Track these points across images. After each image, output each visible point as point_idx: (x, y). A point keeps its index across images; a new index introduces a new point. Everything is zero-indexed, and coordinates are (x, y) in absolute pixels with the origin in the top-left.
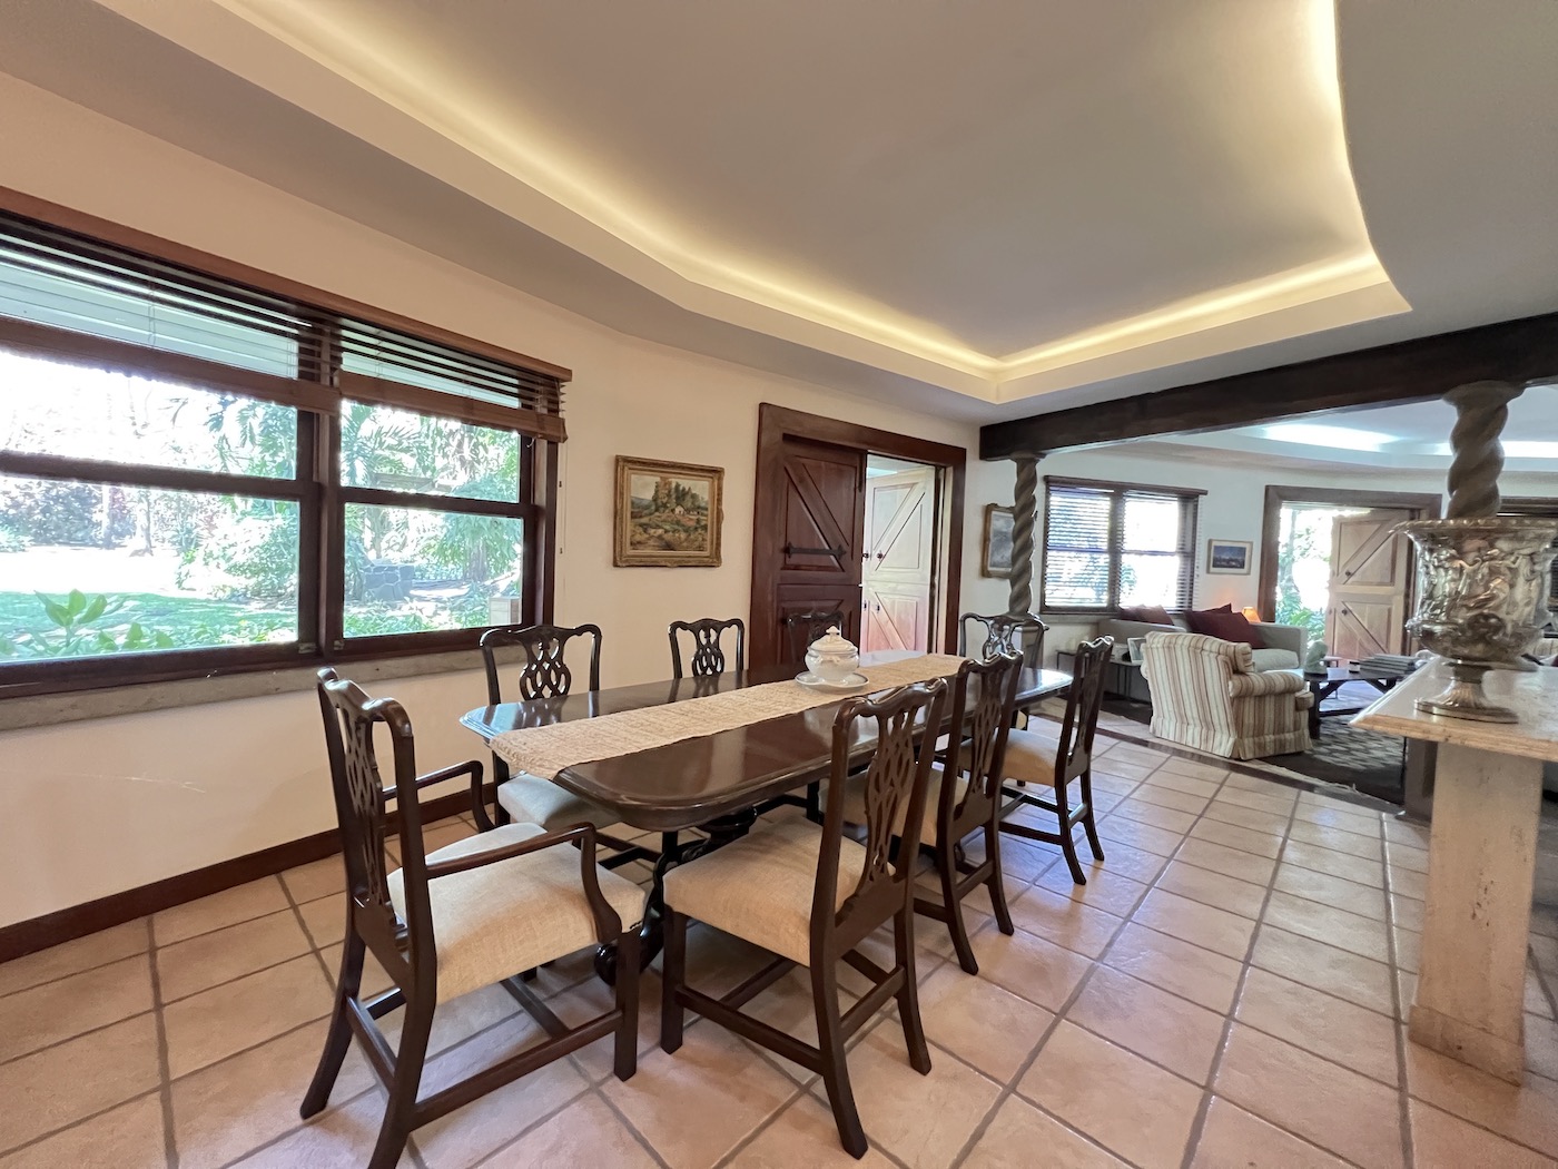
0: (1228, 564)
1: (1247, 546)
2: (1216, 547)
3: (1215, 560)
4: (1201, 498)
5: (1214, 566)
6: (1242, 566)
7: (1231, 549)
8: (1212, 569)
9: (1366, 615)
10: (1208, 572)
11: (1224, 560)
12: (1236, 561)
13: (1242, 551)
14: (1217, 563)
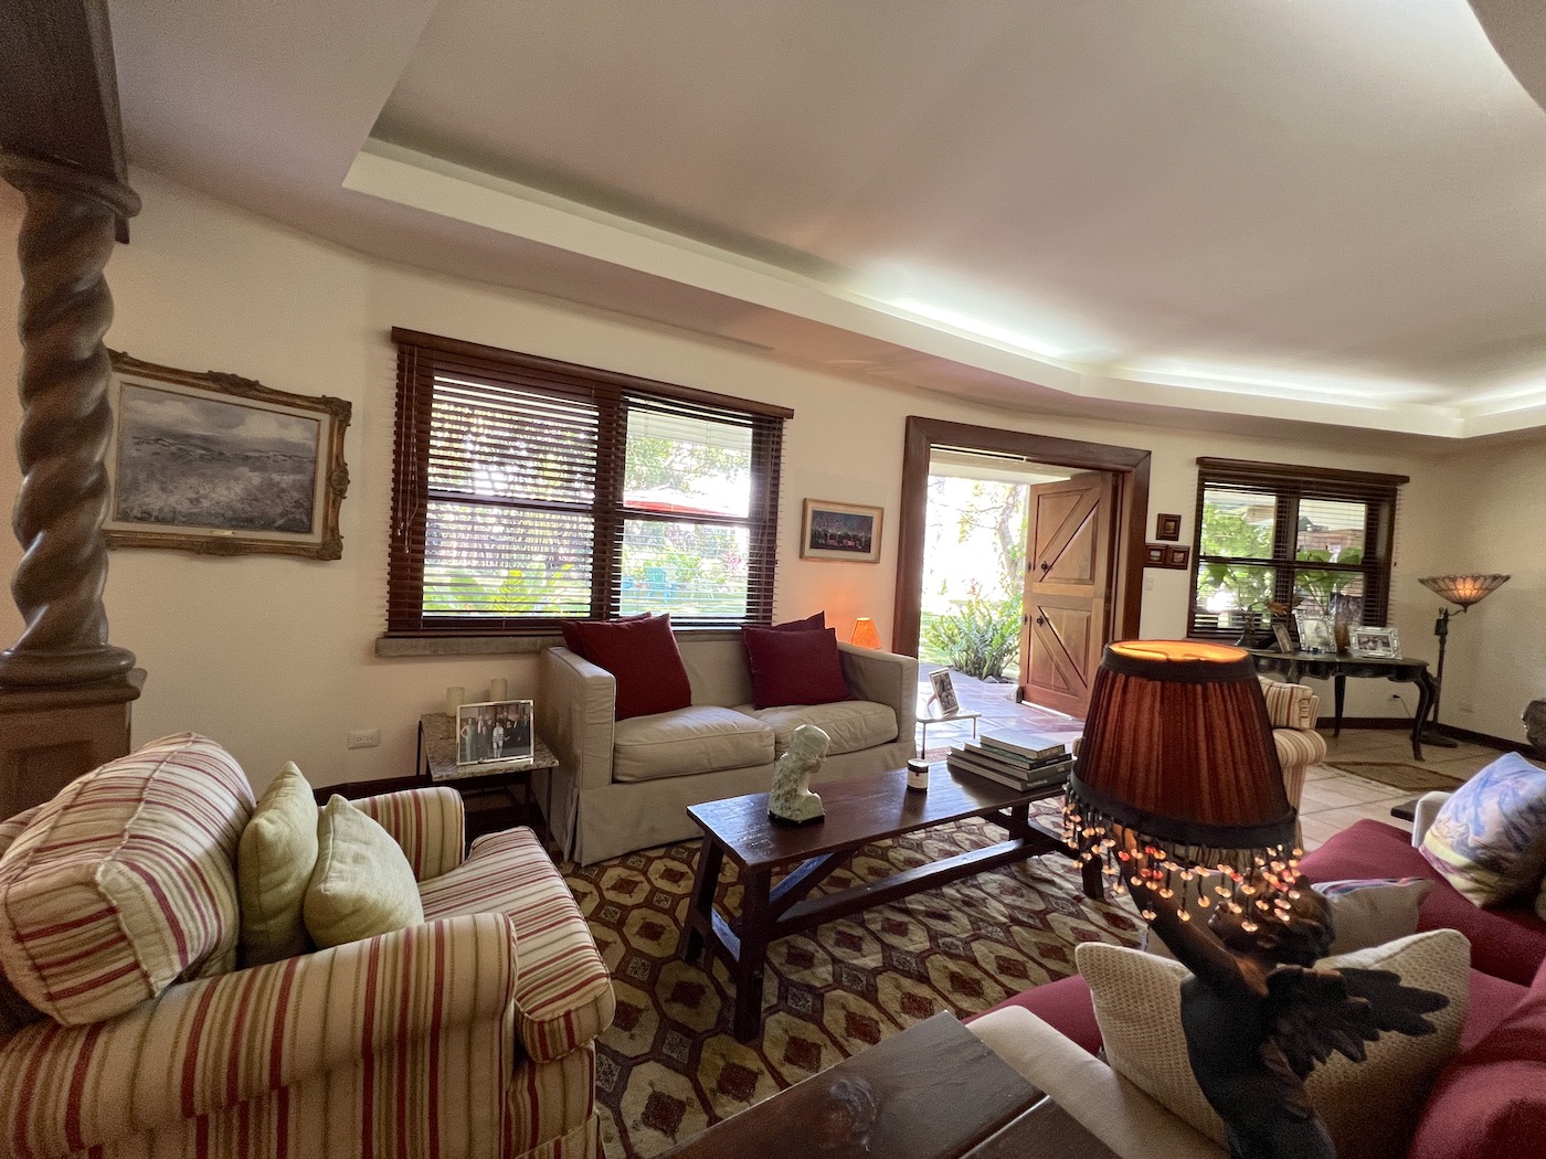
0: (840, 543)
1: (875, 514)
2: (816, 514)
3: (815, 536)
4: (788, 425)
5: (812, 547)
6: (866, 548)
7: (847, 517)
8: (808, 551)
9: (1063, 625)
10: (801, 556)
11: (832, 537)
12: (855, 538)
13: (866, 522)
14: (820, 541)
